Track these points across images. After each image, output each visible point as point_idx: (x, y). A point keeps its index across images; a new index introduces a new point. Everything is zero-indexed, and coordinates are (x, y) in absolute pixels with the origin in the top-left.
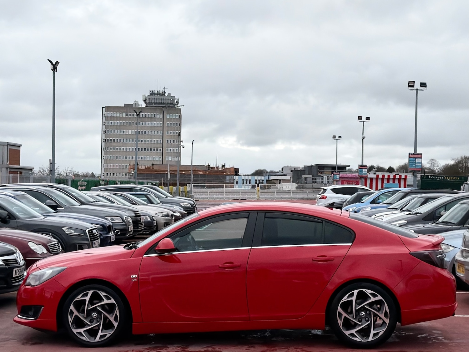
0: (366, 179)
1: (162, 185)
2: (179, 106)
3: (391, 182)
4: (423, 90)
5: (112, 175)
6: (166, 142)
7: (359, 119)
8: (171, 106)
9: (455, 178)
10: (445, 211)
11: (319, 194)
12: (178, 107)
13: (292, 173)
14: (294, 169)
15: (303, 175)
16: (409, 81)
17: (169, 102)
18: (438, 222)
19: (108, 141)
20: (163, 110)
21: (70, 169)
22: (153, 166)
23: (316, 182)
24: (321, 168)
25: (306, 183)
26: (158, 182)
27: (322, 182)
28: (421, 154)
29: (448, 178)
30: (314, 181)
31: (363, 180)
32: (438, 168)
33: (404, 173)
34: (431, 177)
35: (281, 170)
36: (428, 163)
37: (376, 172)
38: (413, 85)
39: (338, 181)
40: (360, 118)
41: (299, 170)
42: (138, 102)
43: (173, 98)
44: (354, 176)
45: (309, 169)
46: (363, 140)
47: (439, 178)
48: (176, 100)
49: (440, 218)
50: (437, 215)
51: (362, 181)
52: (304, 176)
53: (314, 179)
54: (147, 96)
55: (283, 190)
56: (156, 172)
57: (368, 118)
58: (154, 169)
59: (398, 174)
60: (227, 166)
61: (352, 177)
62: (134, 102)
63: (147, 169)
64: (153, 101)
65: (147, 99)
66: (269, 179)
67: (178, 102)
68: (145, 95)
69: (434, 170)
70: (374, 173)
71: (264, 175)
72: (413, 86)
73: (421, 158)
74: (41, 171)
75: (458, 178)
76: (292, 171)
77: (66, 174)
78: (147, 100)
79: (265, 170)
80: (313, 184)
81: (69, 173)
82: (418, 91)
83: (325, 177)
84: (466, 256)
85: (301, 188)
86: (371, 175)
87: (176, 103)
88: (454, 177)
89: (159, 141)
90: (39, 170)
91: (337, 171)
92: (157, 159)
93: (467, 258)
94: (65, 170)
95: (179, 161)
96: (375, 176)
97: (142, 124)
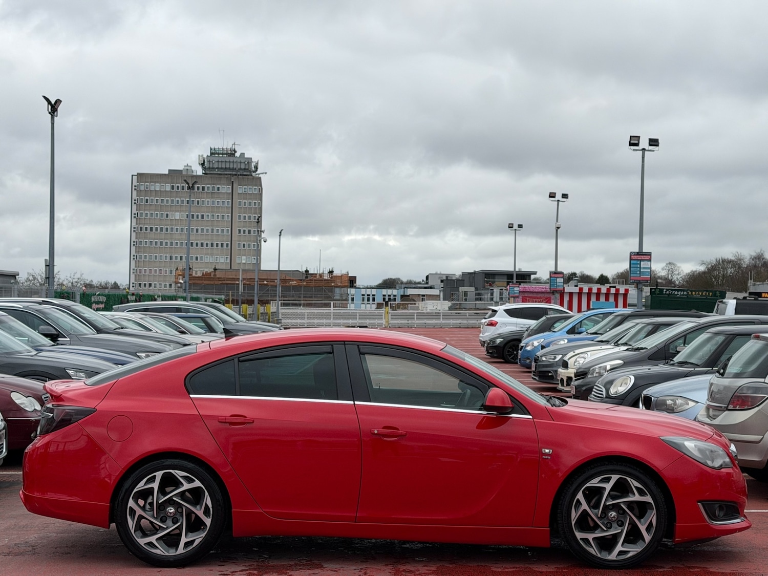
0: (562, 294)
1: (230, 303)
2: (259, 174)
3: (602, 299)
4: (653, 151)
5: (147, 285)
6: (238, 232)
7: (550, 197)
8: (245, 173)
9: (706, 294)
10: (684, 345)
11: (485, 318)
12: (257, 176)
13: (443, 283)
14: (447, 277)
15: (460, 288)
16: (631, 136)
17: (243, 167)
18: (672, 362)
19: (141, 230)
20: (233, 180)
21: (78, 276)
22: (215, 272)
23: (481, 300)
24: (490, 277)
25: (466, 300)
26: (223, 297)
27: (492, 299)
28: (649, 254)
29: (694, 293)
30: (479, 297)
31: (558, 296)
32: (679, 277)
33: (623, 284)
34: (668, 292)
35: (425, 280)
36: (663, 269)
37: (579, 283)
38: (637, 142)
39: (518, 297)
40: (552, 195)
41: (454, 279)
42: (191, 167)
43: (249, 161)
44: (543, 290)
45: (470, 278)
46: (557, 230)
47: (679, 293)
48: (254, 164)
49: (675, 356)
50: (671, 351)
51: (556, 298)
52: (462, 289)
53: (477, 294)
54: (205, 156)
55: (428, 311)
56: (220, 282)
57: (565, 196)
58: (218, 276)
59: (615, 287)
60: (337, 272)
61: (540, 290)
62: (185, 166)
63: (206, 276)
64: (216, 166)
65: (206, 161)
66: (405, 294)
67: (256, 168)
68: (202, 155)
69: (673, 280)
70: (576, 284)
71: (397, 287)
72: (637, 145)
73: (650, 260)
74: (31, 279)
75: (711, 294)
76: (442, 281)
77: (72, 283)
78: (206, 164)
79: (399, 279)
80: (477, 302)
81: (76, 282)
82: (646, 152)
83: (496, 292)
84: (713, 415)
85: (456, 309)
86: (570, 288)
87: (254, 169)
88: (705, 291)
89: (225, 231)
90: (27, 277)
91: (515, 280)
92: (222, 261)
93: (715, 419)
94: (70, 277)
95: (258, 264)
96: (577, 290)
97: (198, 203)
